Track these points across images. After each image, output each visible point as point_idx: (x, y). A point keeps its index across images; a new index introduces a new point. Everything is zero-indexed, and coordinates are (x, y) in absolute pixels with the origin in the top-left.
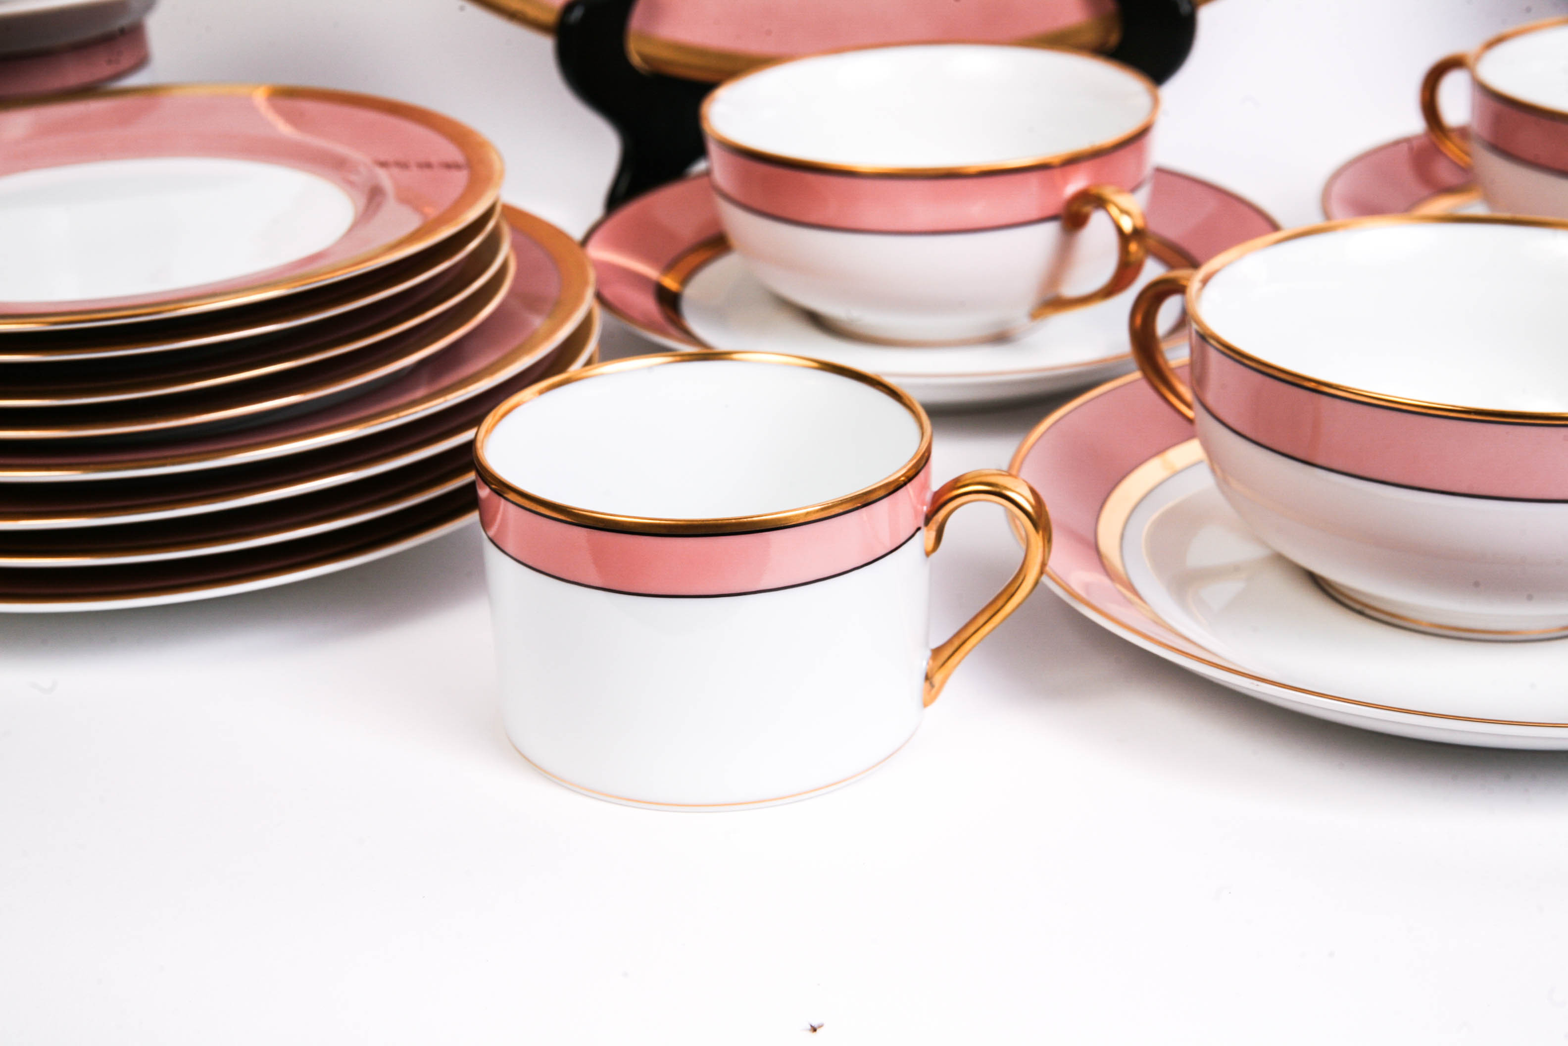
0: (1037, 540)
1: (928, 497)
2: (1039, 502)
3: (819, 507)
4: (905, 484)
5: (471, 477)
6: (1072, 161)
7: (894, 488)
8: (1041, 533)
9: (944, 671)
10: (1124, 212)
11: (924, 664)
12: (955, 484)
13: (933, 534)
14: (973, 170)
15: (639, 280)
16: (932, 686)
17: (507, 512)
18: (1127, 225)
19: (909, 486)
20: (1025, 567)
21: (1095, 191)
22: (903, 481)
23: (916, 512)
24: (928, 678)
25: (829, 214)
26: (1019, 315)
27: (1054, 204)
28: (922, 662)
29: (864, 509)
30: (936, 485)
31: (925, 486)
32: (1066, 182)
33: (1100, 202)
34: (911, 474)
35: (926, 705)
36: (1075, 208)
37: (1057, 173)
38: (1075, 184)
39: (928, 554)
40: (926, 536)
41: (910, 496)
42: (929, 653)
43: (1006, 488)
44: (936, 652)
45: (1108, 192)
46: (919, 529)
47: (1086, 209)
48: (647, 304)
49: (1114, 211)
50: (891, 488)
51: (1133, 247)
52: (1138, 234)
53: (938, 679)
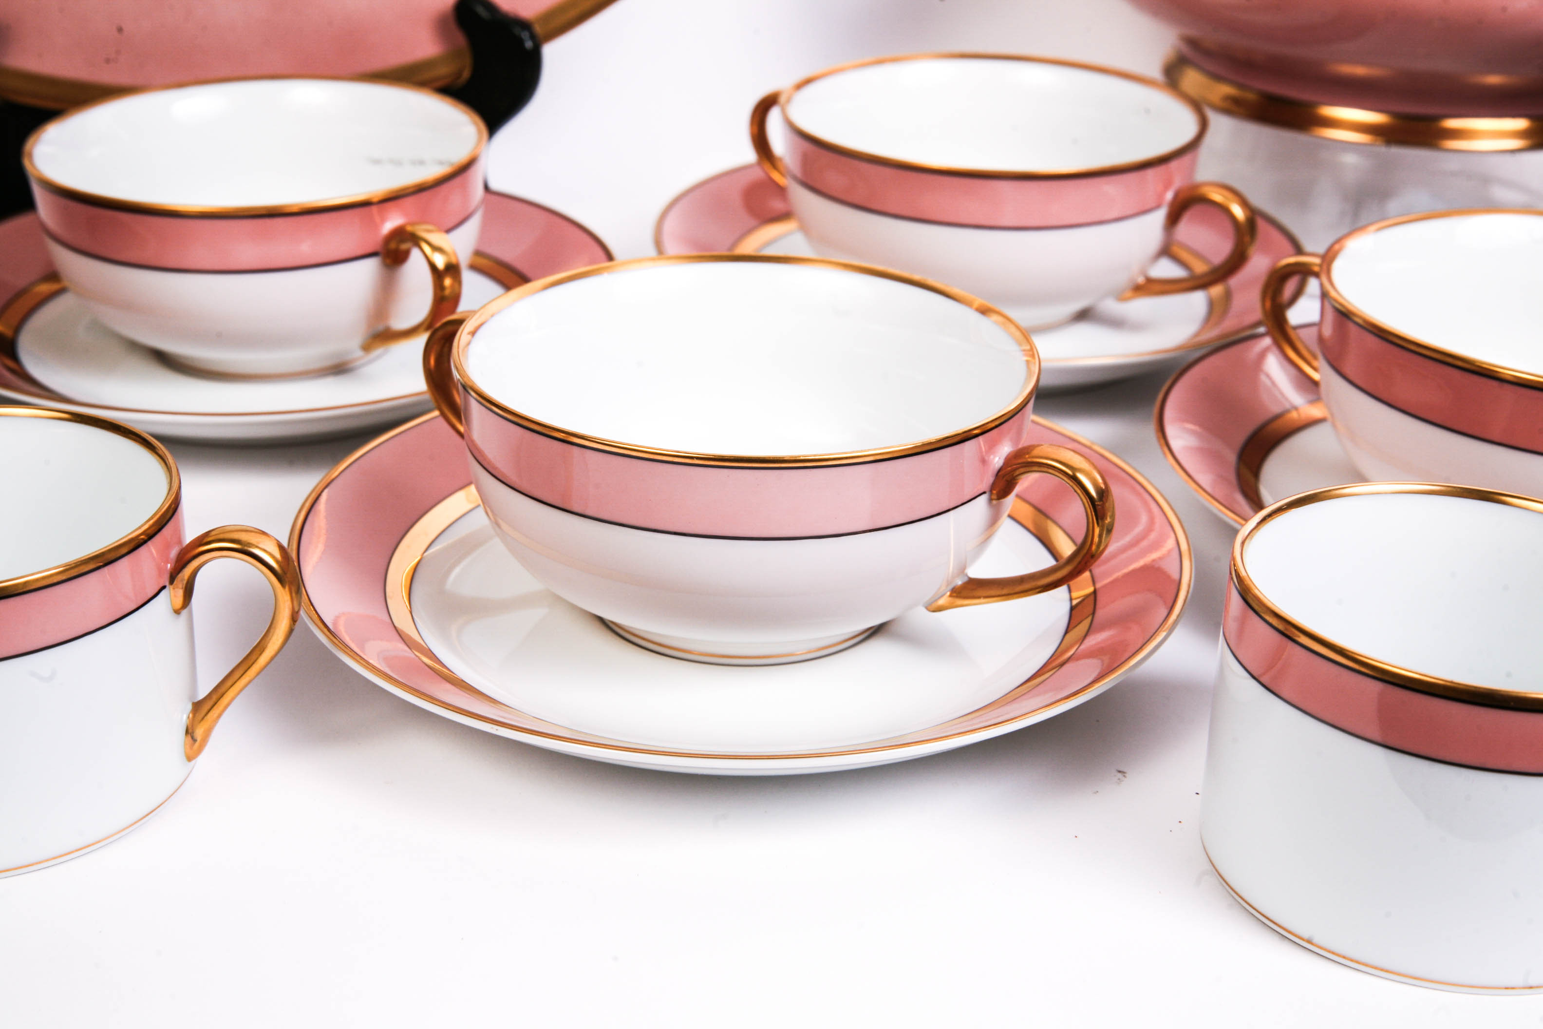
0: (284, 596)
1: (174, 553)
2: (288, 559)
3: (61, 569)
4: (144, 542)
6: (393, 198)
7: (134, 545)
8: (287, 588)
9: (206, 725)
10: (436, 250)
11: (185, 717)
12: (203, 540)
13: (180, 593)
14: (295, 210)
16: (194, 740)
18: (440, 261)
19: (149, 543)
20: (275, 622)
21: (409, 228)
22: (142, 539)
23: (160, 570)
24: (189, 732)
26: (352, 346)
27: (374, 242)
28: (182, 715)
29: (106, 569)
32: (383, 220)
34: (150, 532)
35: (190, 758)
36: (393, 245)
37: (374, 209)
38: (389, 225)
40: (173, 594)
41: (152, 554)
42: (189, 707)
43: (250, 545)
44: (198, 705)
45: (421, 231)
46: (164, 587)
47: (404, 246)
49: (427, 249)
50: (132, 546)
51: (448, 282)
52: (453, 269)
53: (199, 733)
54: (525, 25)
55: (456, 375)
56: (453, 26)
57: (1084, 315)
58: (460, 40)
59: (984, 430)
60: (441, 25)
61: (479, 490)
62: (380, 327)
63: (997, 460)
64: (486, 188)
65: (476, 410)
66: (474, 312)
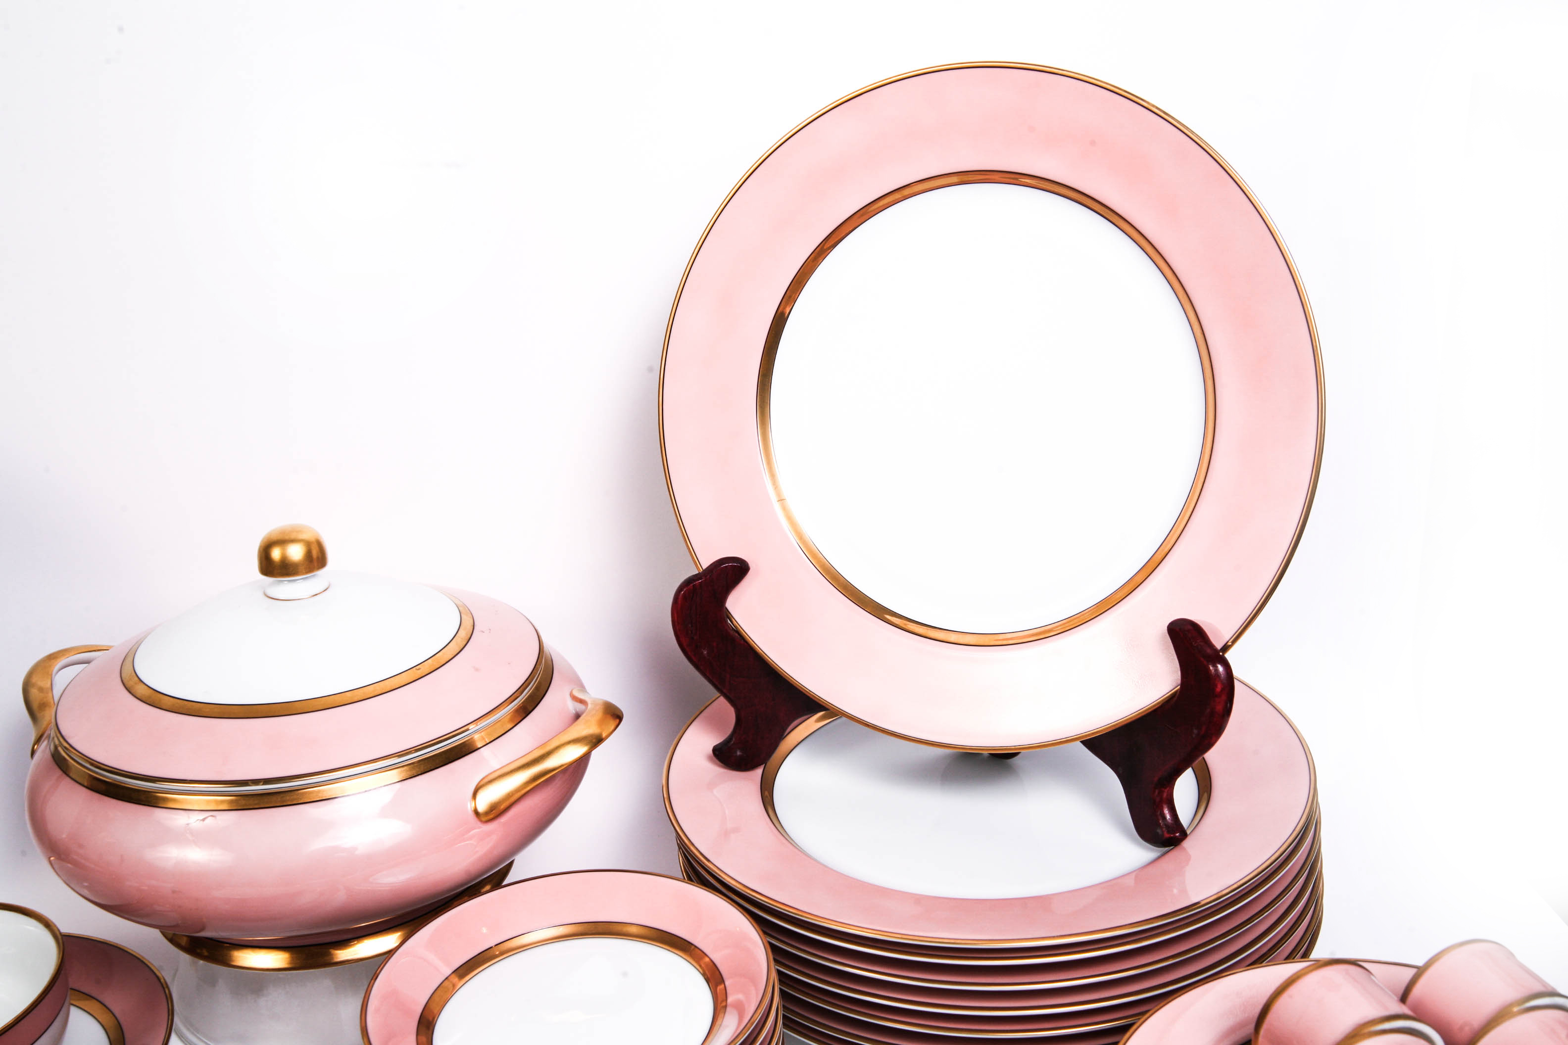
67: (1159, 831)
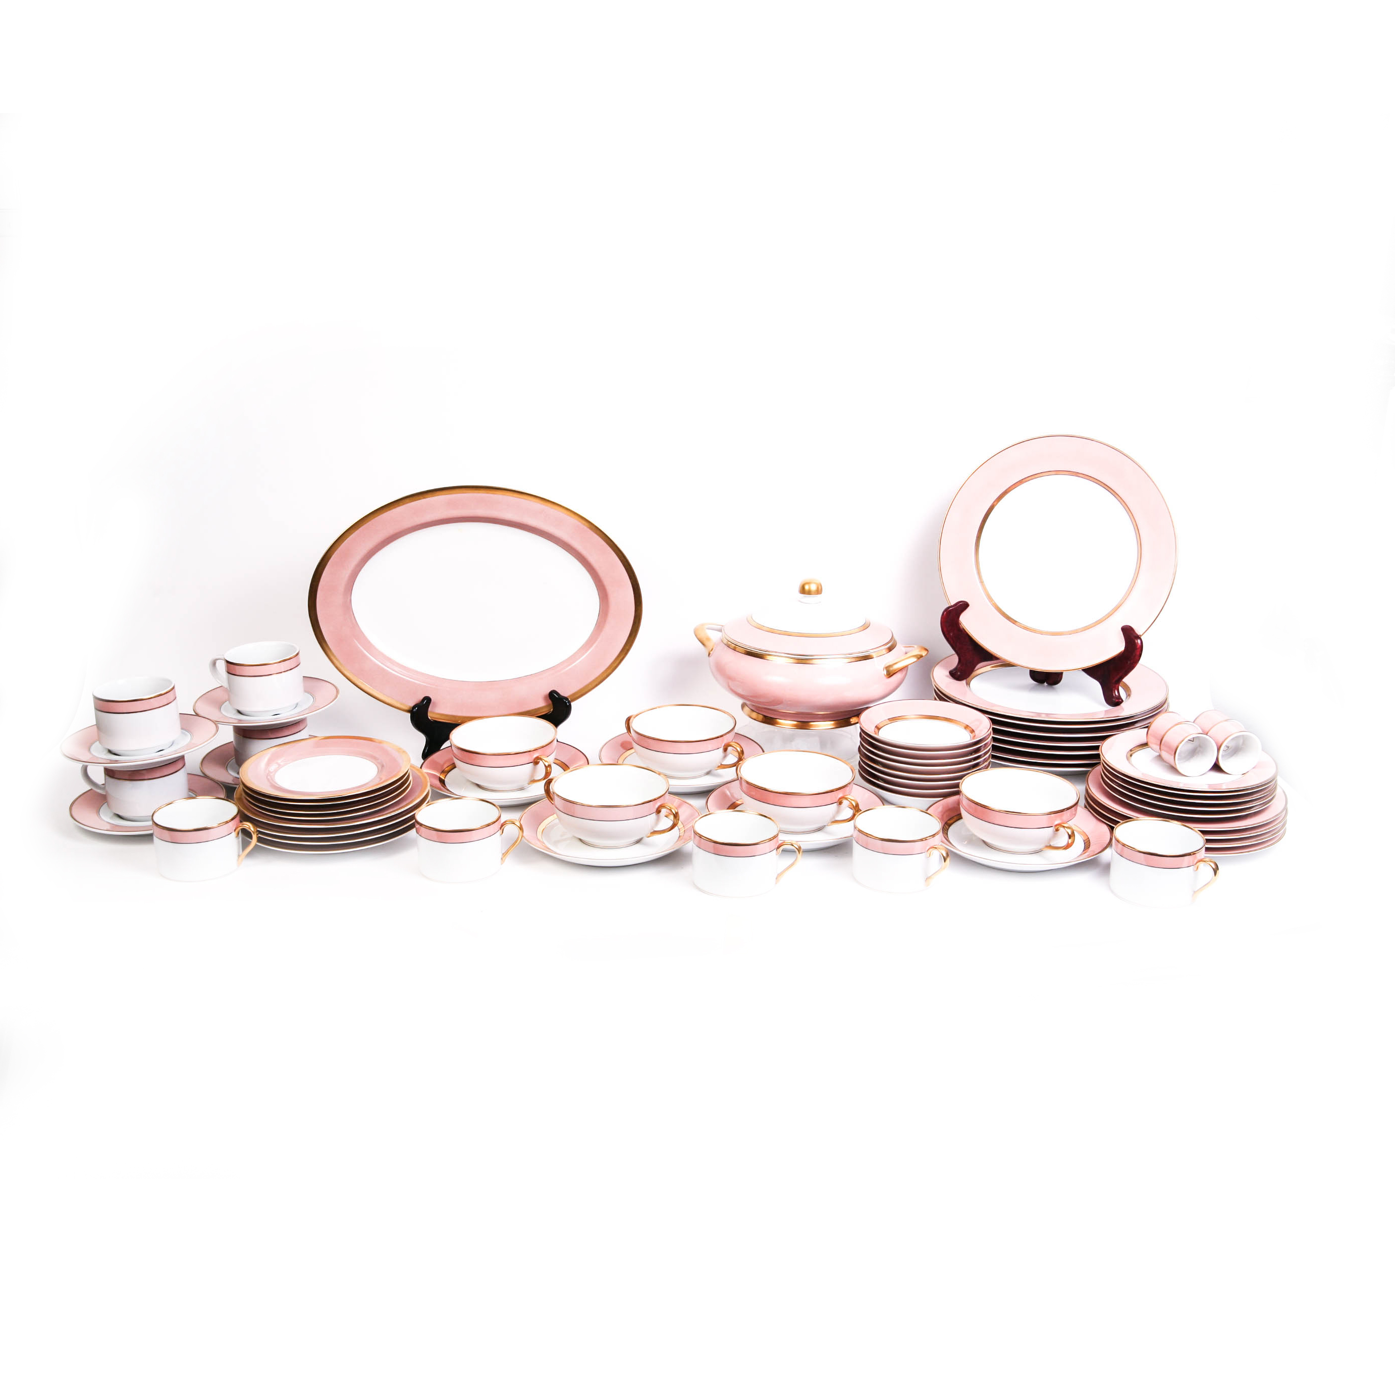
0: (521, 832)
1: (500, 824)
2: (521, 825)
3: (481, 826)
4: (495, 822)
5: (414, 821)
6: (536, 750)
9: (504, 858)
10: (546, 761)
12: (505, 822)
13: (502, 831)
14: (516, 753)
15: (434, 776)
16: (503, 861)
17: (422, 829)
18: (547, 764)
19: (497, 822)
20: (519, 837)
21: (539, 757)
23: (498, 827)
24: (502, 859)
25: (477, 763)
26: (525, 784)
27: (532, 760)
28: (500, 856)
29: (488, 827)
30: (502, 822)
31: (500, 821)
32: (533, 755)
33: (541, 759)
34: (497, 820)
35: (502, 864)
36: (535, 760)
37: (532, 752)
38: (535, 756)
39: (501, 835)
40: (500, 832)
41: (497, 824)
44: (503, 854)
45: (542, 757)
46: (499, 830)
47: (538, 761)
48: (438, 783)
49: (543, 761)
50: (493, 822)
51: (548, 769)
52: (550, 766)
53: (504, 859)
54: (567, 699)
55: (551, 790)
56: (548, 698)
57: (708, 773)
58: (550, 702)
59: (655, 800)
60: (545, 698)
61: (557, 815)
62: (532, 779)
63: (657, 806)
64: (557, 741)
65: (556, 797)
66: (555, 777)
67: (1114, 700)
